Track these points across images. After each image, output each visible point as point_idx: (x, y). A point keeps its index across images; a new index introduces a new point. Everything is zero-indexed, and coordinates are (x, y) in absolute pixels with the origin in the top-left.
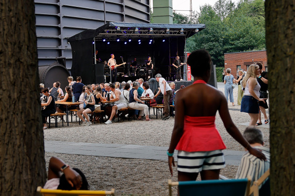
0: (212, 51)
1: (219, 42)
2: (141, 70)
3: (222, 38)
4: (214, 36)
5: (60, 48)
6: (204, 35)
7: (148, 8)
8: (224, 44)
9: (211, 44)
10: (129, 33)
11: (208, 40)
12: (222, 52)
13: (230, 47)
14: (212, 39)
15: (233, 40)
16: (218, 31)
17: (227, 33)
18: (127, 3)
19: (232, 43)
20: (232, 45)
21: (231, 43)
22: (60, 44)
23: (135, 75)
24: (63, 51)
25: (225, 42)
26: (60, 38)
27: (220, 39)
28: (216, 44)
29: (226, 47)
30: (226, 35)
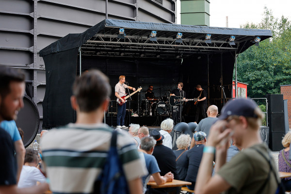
0: (259, 83)
1: (268, 70)
2: (160, 105)
3: (273, 65)
4: (263, 62)
5: (31, 67)
6: (247, 61)
7: (173, 15)
8: (275, 74)
9: (258, 73)
10: (140, 42)
11: (254, 68)
12: (273, 85)
13: (285, 77)
14: (260, 66)
15: (287, 69)
16: (268, 55)
17: (279, 59)
18: (141, 4)
19: (287, 72)
20: (286, 74)
21: (285, 73)
22: (32, 60)
23: (151, 114)
24: (35, 73)
25: (277, 71)
26: (31, 50)
27: (271, 66)
28: (266, 73)
29: (278, 78)
30: (279, 62)
